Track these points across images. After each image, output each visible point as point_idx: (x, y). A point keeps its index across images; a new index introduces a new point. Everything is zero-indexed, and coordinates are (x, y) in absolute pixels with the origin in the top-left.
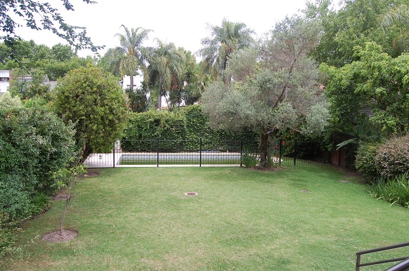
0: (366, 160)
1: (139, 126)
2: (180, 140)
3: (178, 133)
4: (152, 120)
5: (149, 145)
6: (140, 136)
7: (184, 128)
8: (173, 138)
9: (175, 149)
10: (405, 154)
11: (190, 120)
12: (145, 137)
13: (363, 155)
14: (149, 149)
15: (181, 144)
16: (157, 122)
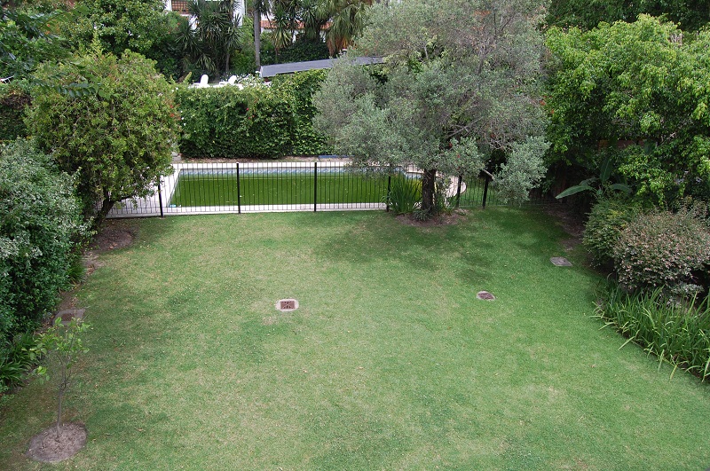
0: (602, 236)
1: (208, 114)
2: (285, 138)
3: (281, 126)
4: (232, 104)
5: (229, 147)
6: (212, 131)
7: (292, 117)
8: (272, 136)
9: (277, 154)
10: (664, 257)
11: (304, 99)
12: (221, 133)
13: (597, 226)
14: (229, 153)
15: (288, 143)
16: (242, 107)
